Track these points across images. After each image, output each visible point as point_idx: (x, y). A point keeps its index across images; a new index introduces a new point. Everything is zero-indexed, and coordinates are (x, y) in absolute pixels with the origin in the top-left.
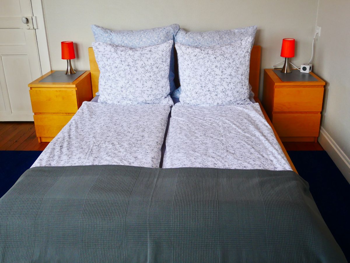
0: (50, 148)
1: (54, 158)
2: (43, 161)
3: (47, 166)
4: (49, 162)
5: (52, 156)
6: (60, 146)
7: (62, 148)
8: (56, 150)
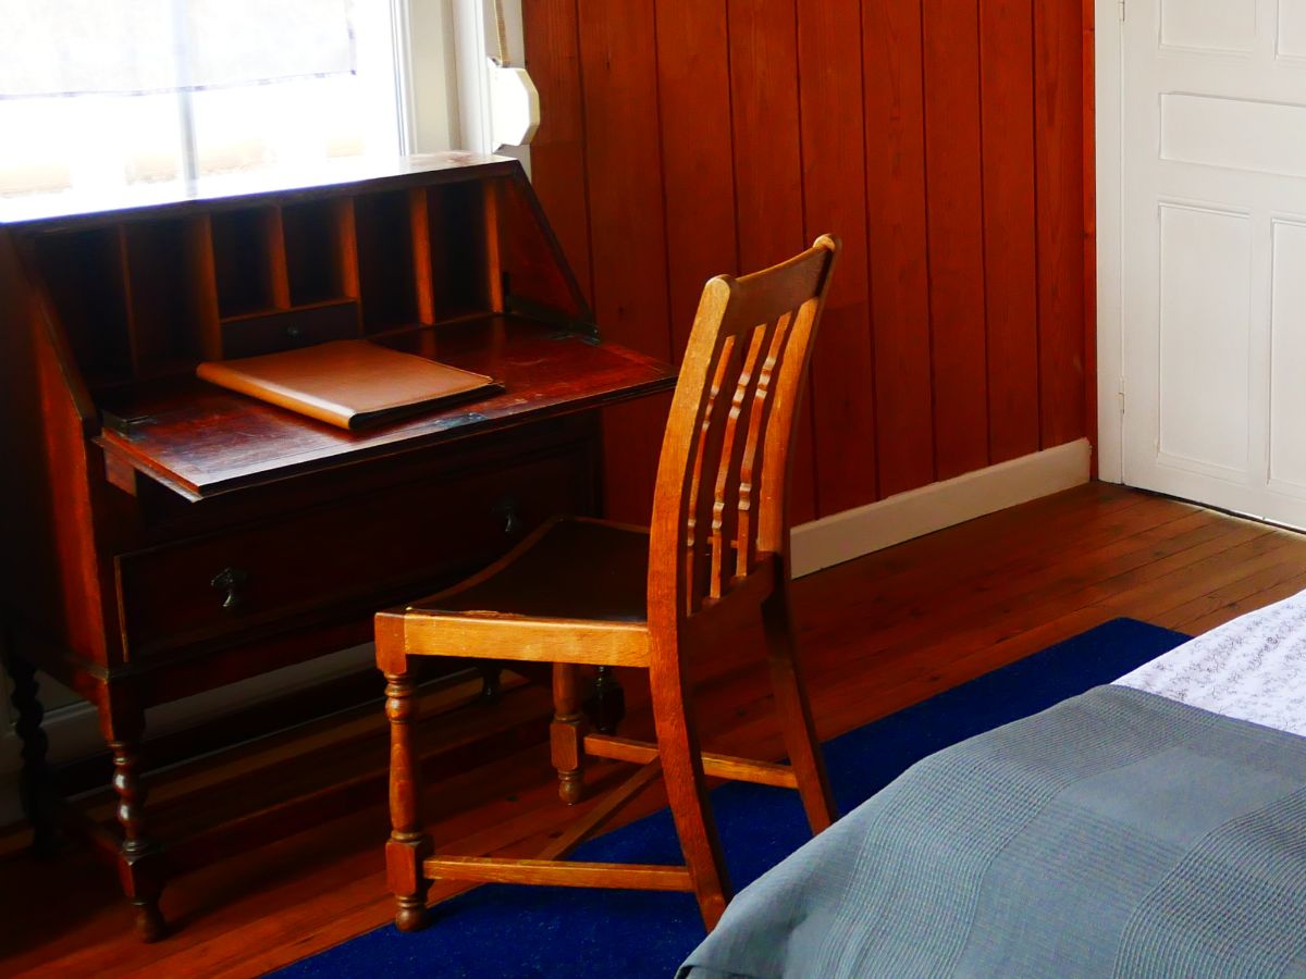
0: (1227, 633)
1: (1213, 676)
2: (1167, 673)
3: (1166, 695)
4: (1185, 685)
5: (1211, 665)
6: (1269, 639)
7: (1271, 646)
8: (1244, 649)
